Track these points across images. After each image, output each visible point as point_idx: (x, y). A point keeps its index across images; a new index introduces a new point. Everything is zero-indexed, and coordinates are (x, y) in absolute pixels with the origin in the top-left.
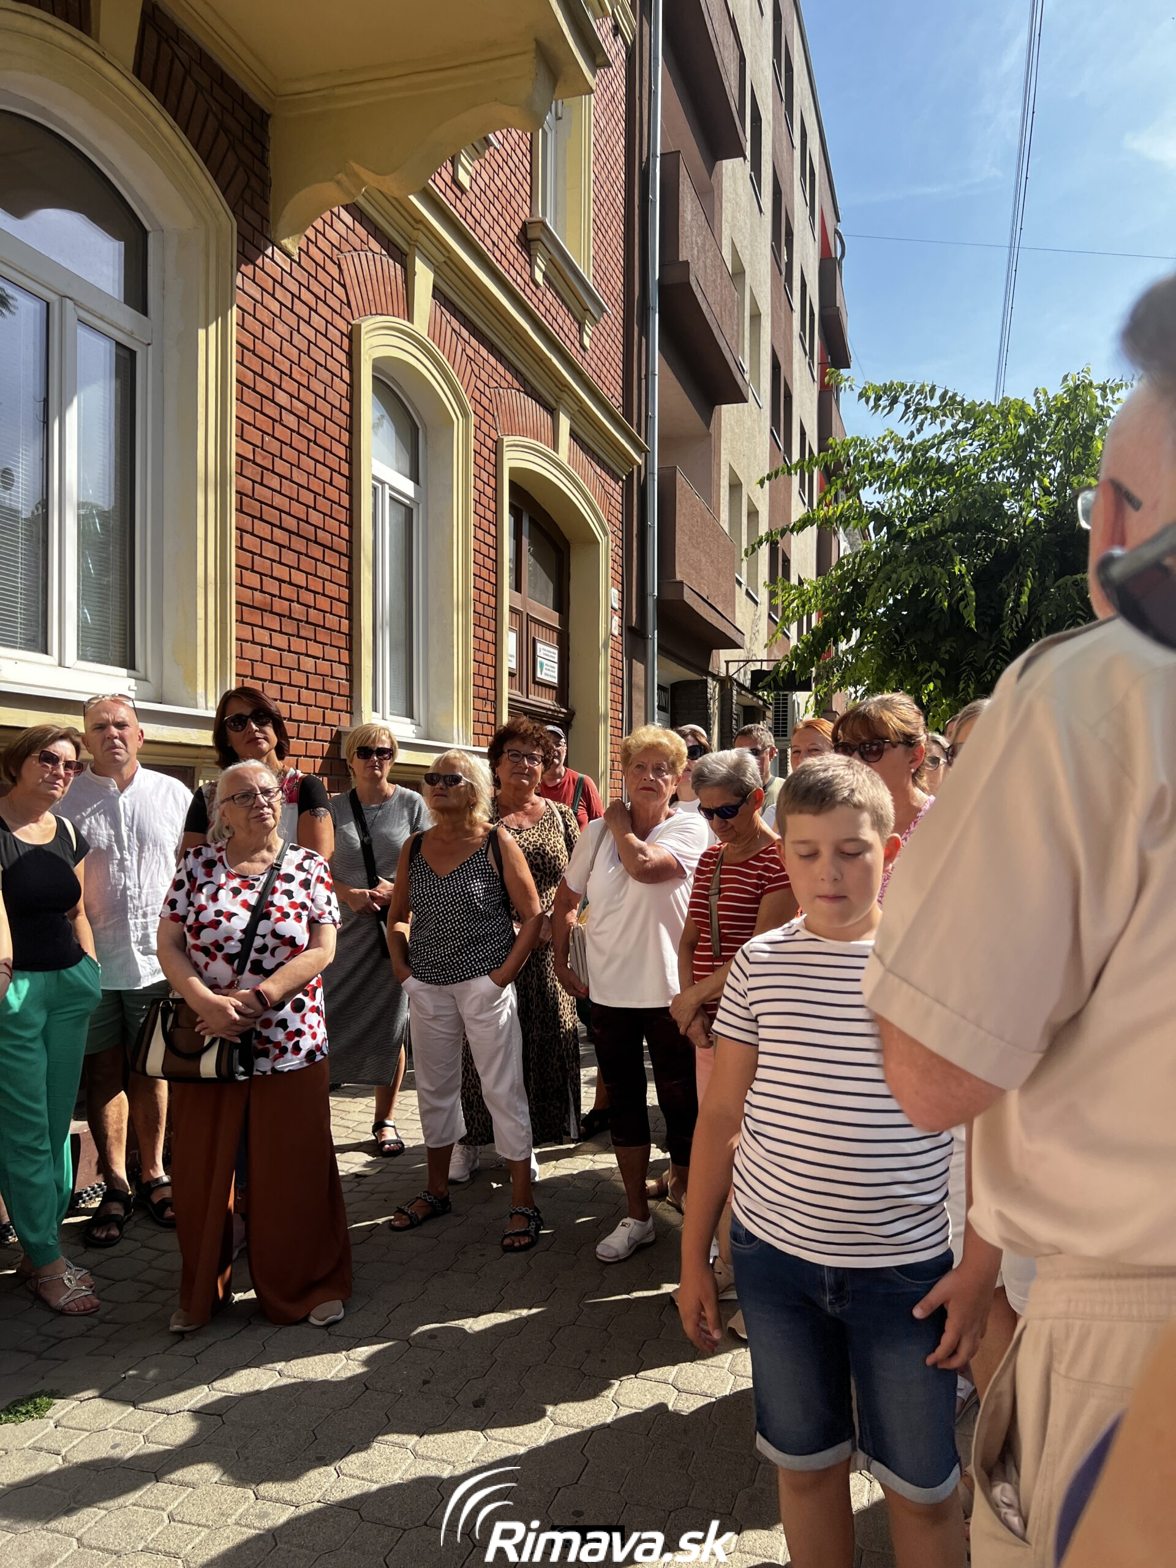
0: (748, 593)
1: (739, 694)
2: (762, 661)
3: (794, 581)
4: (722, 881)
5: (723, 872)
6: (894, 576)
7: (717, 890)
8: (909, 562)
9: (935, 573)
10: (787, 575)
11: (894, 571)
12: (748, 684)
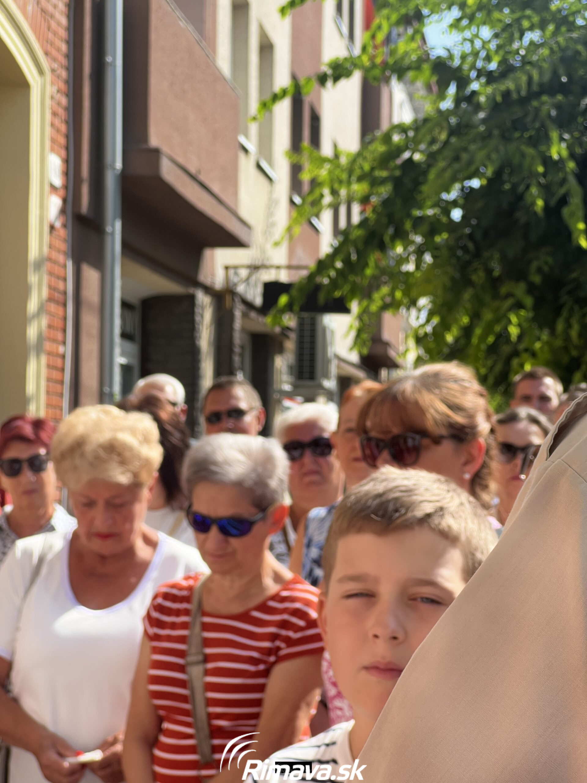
0: (259, 167)
1: (245, 315)
2: (278, 267)
3: (327, 150)
4: (207, 643)
5: (206, 627)
6: (465, 156)
7: (200, 658)
8: (486, 137)
9: (523, 155)
10: (315, 140)
11: (465, 149)
12: (258, 301)
